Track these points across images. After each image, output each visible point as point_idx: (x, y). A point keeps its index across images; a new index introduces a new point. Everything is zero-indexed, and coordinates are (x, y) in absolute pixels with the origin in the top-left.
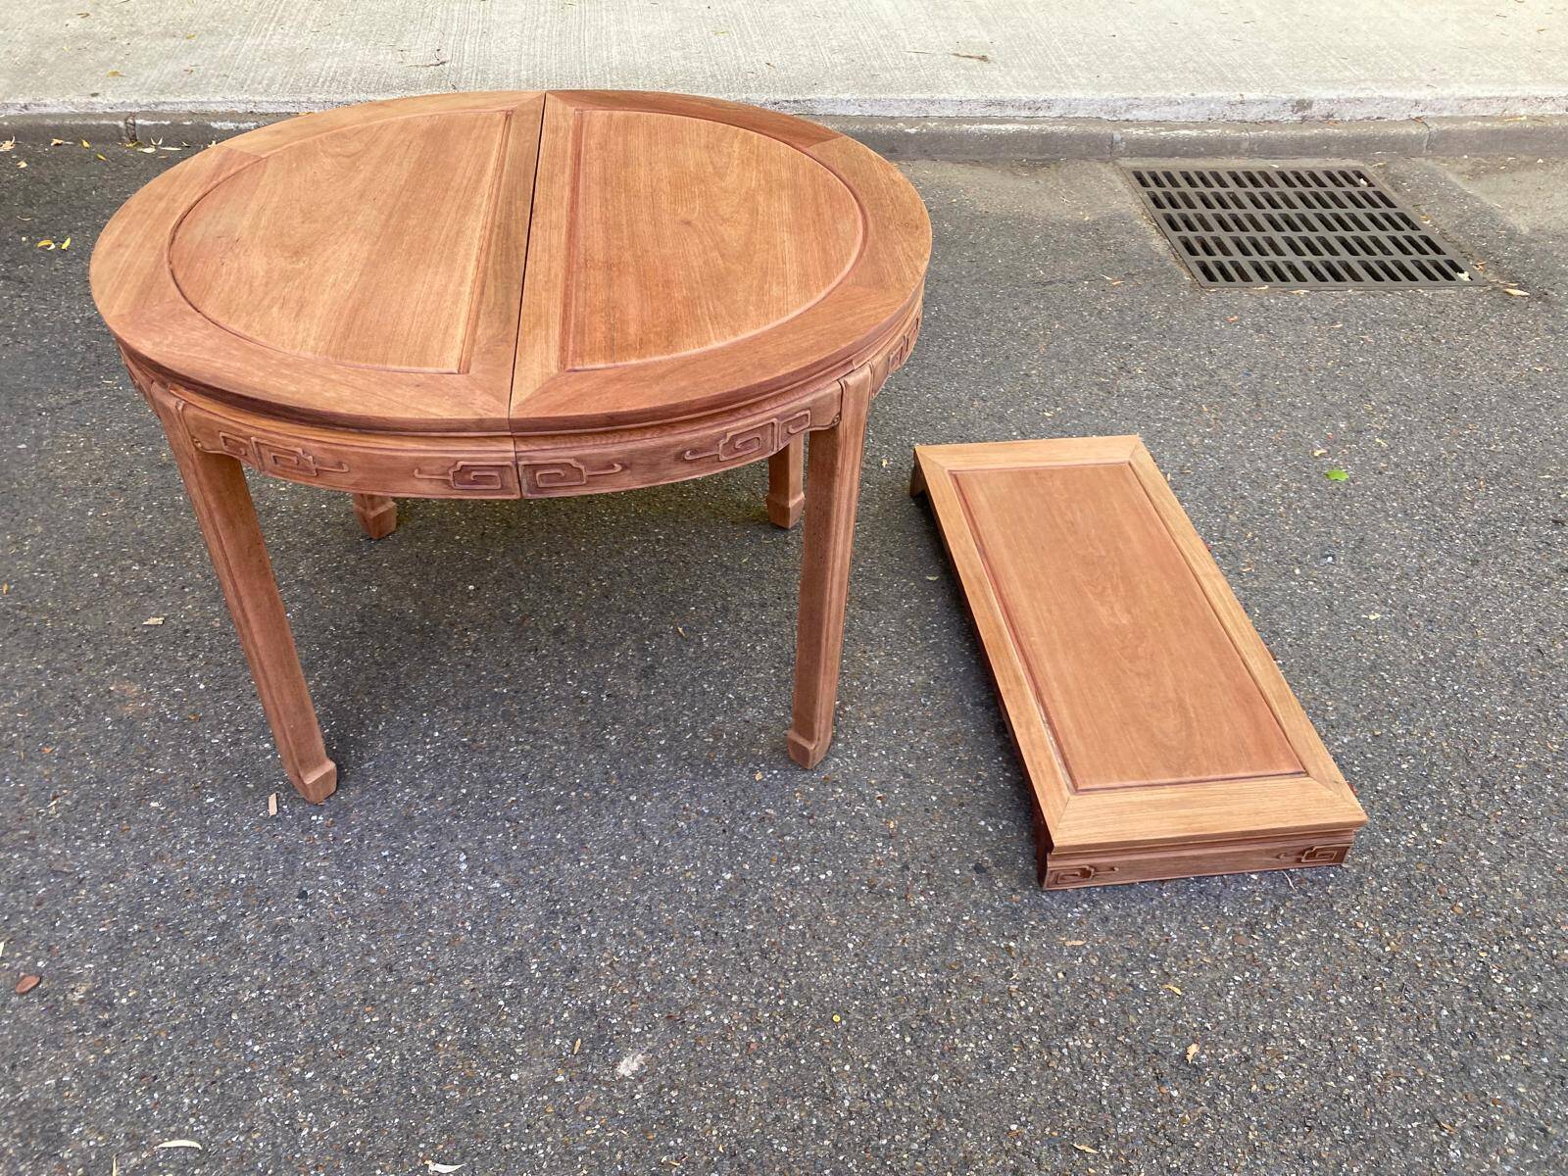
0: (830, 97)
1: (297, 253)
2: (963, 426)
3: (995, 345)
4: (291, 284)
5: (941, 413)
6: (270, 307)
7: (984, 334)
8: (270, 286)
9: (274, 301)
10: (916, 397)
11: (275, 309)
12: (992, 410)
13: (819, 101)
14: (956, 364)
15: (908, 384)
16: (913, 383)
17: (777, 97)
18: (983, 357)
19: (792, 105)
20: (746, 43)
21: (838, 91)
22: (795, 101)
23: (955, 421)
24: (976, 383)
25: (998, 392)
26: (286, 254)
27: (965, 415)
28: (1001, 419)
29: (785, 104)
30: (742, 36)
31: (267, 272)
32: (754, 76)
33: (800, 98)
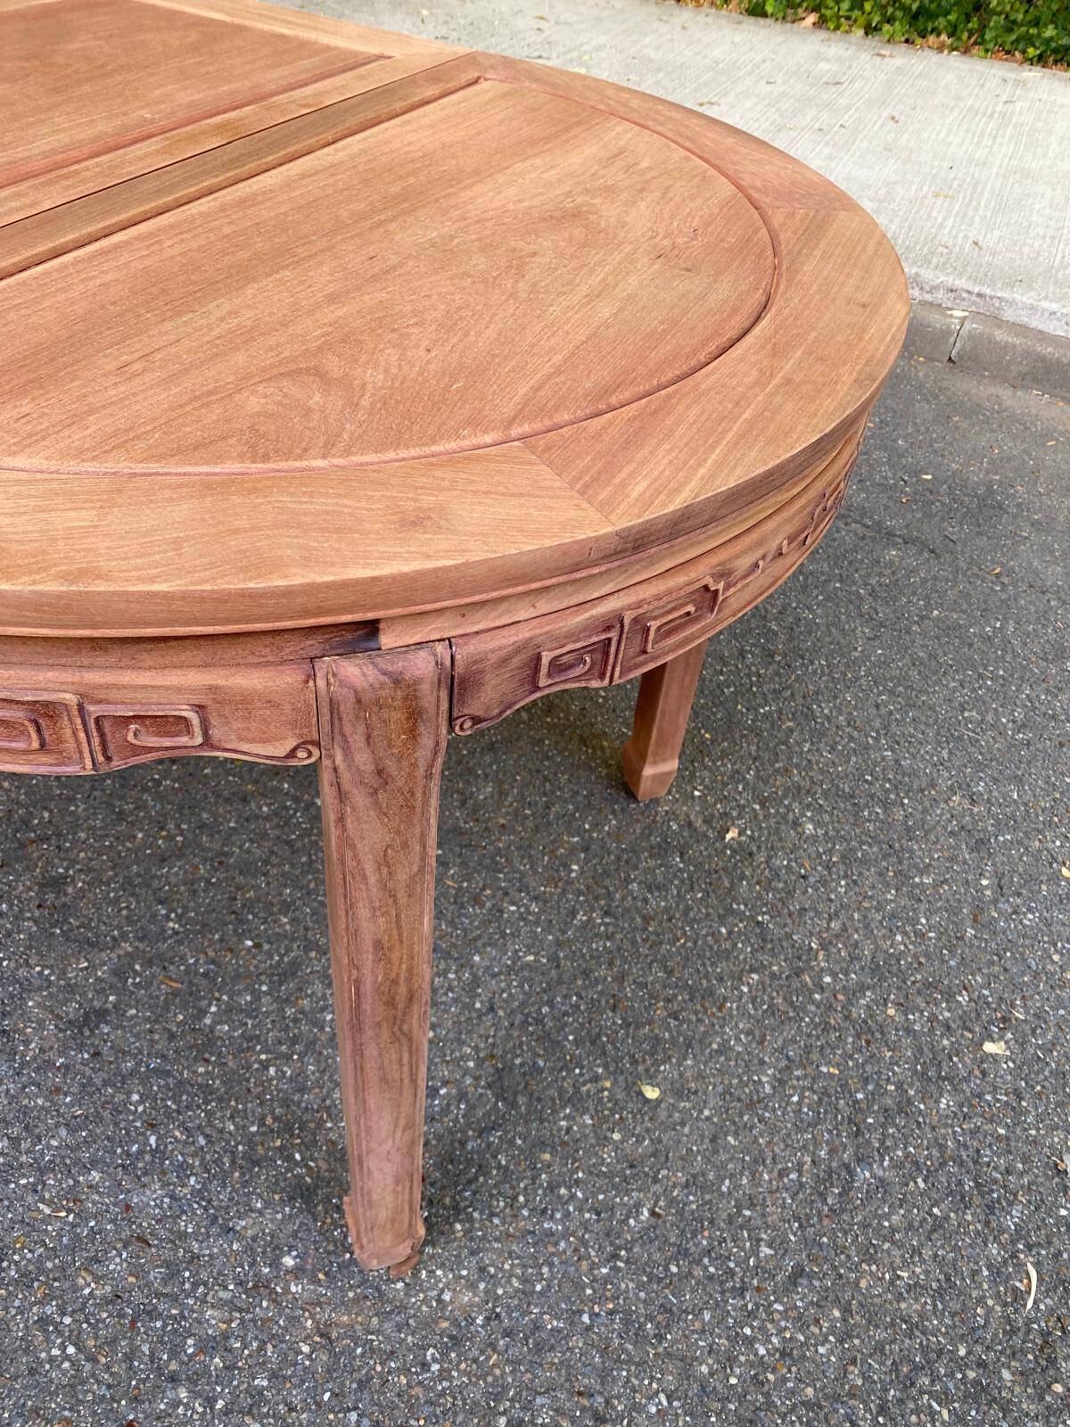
0: (1031, 301)
1: (577, 214)
2: (908, 829)
3: (1053, 717)
4: (609, 183)
5: (887, 791)
6: (650, 168)
7: (1047, 691)
8: (639, 187)
9: (643, 172)
10: (867, 747)
11: (645, 165)
12: (975, 822)
13: (1012, 303)
14: (968, 720)
15: (869, 721)
16: (877, 724)
17: (957, 282)
18: (1022, 727)
19: (974, 298)
20: (965, 214)
21: (1046, 298)
22: (979, 295)
23: (900, 815)
24: (980, 767)
25: (1006, 796)
26: (593, 217)
27: (925, 811)
28: (980, 845)
29: (965, 295)
30: (968, 205)
31: (635, 203)
32: (945, 251)
33: (987, 291)
